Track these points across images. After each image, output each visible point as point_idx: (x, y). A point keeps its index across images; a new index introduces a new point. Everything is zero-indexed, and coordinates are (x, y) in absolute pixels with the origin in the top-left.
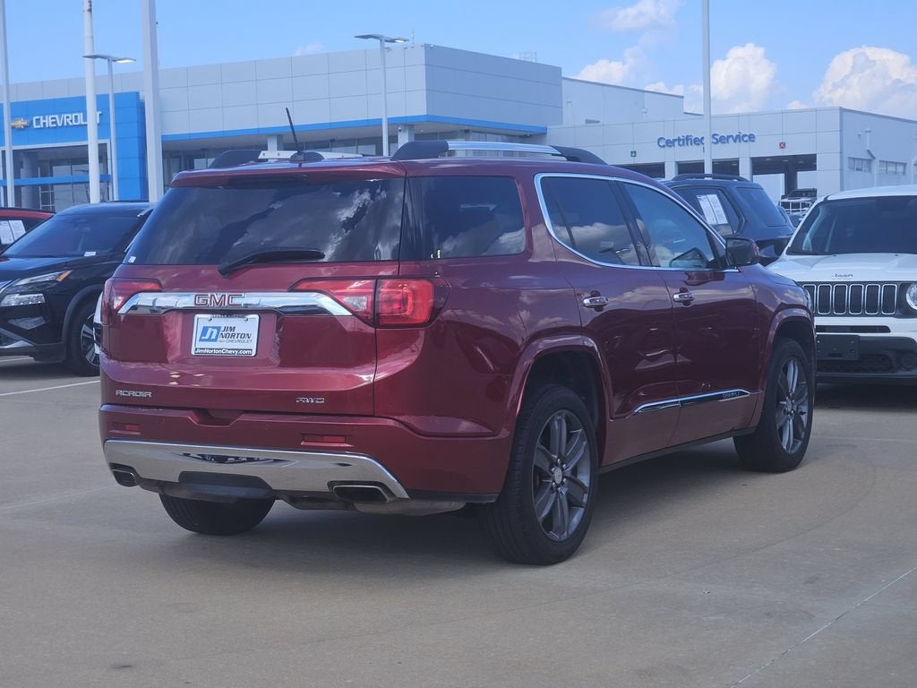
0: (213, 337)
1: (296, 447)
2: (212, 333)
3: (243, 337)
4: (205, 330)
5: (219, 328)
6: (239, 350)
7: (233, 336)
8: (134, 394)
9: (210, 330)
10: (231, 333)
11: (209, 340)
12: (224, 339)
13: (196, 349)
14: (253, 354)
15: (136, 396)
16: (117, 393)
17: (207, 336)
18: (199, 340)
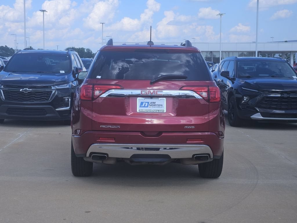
0: (146, 105)
1: (185, 143)
3: (159, 105)
4: (142, 103)
5: (148, 103)
6: (159, 110)
8: (110, 127)
9: (144, 104)
10: (154, 104)
11: (144, 107)
12: (151, 106)
13: (139, 110)
14: (165, 111)
15: (112, 127)
16: (101, 127)
17: (143, 105)
18: (140, 107)
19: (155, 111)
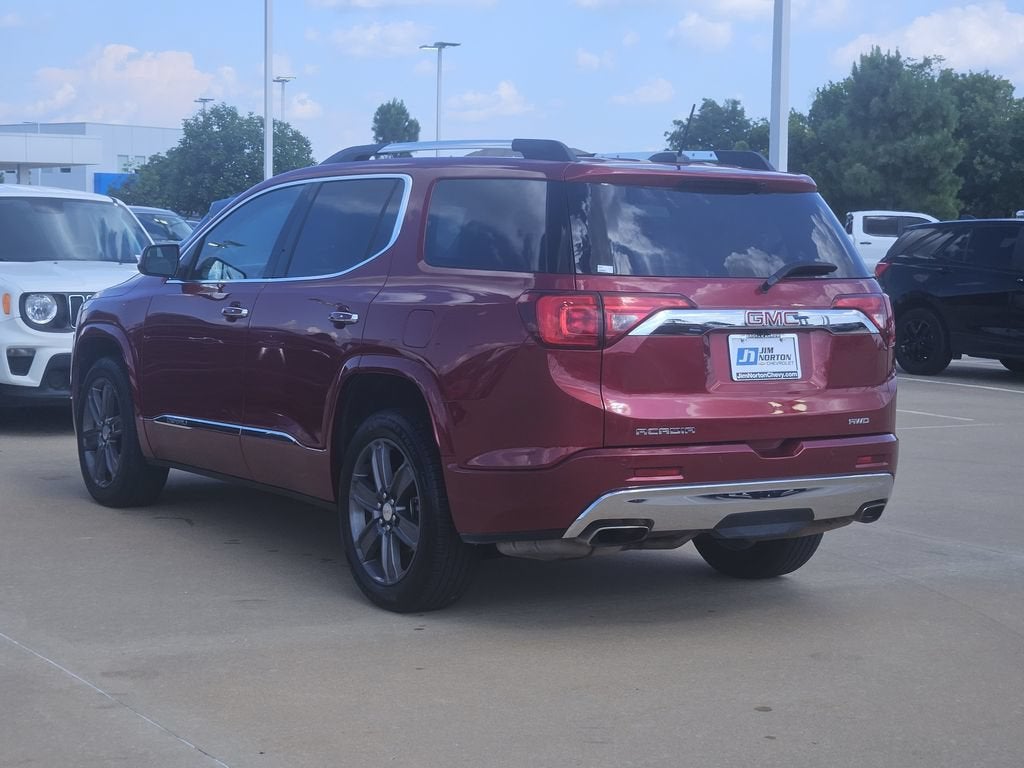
0: (752, 359)
2: (749, 354)
3: (783, 358)
4: (741, 352)
5: (756, 350)
6: (784, 373)
7: (773, 357)
8: (666, 430)
9: (746, 352)
10: (769, 355)
11: (748, 363)
12: (764, 361)
13: (738, 374)
14: (800, 376)
15: (672, 433)
16: (638, 433)
17: (745, 360)
18: (738, 363)
19: (776, 375)
